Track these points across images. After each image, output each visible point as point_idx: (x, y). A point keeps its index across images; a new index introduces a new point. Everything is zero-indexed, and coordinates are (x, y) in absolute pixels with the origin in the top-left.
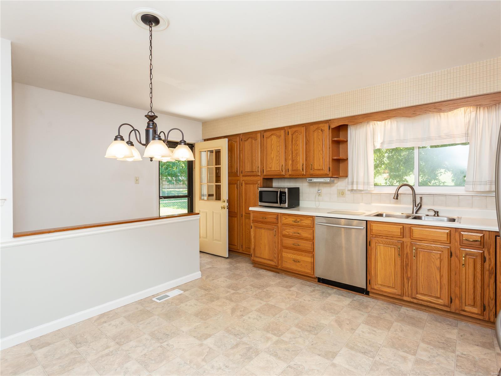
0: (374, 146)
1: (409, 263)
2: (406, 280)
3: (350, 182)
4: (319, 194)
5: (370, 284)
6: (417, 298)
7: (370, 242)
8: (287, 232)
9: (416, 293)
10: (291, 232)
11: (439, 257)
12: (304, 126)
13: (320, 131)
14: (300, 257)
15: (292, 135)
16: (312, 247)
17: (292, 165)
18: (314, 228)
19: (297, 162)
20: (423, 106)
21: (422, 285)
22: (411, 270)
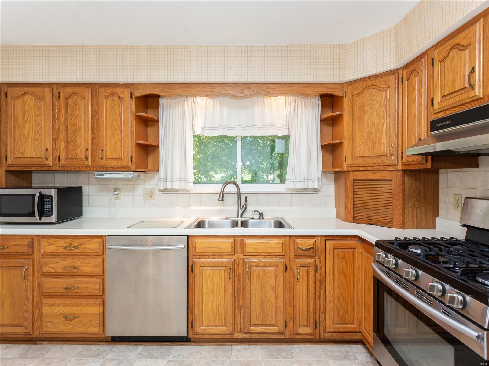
0: (194, 131)
1: (241, 288)
2: (237, 311)
3: (162, 178)
4: (117, 196)
5: (192, 327)
6: (250, 331)
7: (192, 266)
8: (52, 268)
9: (249, 325)
10: (60, 268)
11: (274, 274)
12: (88, 88)
13: (116, 98)
14: (77, 308)
15: (67, 99)
16: (101, 287)
17: (67, 149)
18: (104, 255)
19: (76, 145)
20: (252, 85)
21: (256, 314)
22: (243, 297)
